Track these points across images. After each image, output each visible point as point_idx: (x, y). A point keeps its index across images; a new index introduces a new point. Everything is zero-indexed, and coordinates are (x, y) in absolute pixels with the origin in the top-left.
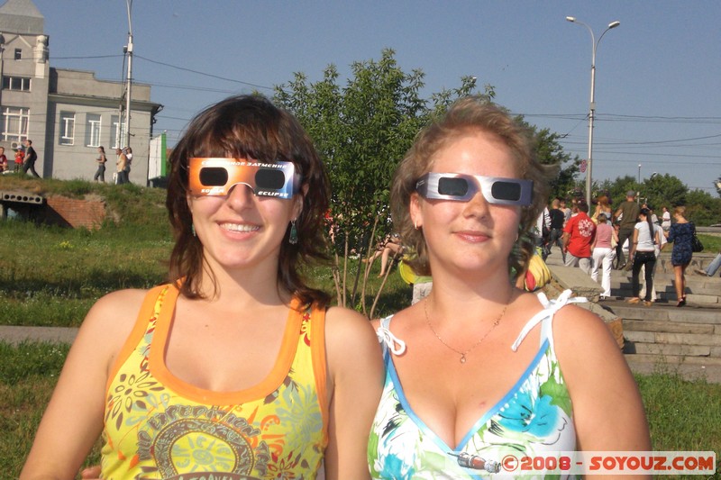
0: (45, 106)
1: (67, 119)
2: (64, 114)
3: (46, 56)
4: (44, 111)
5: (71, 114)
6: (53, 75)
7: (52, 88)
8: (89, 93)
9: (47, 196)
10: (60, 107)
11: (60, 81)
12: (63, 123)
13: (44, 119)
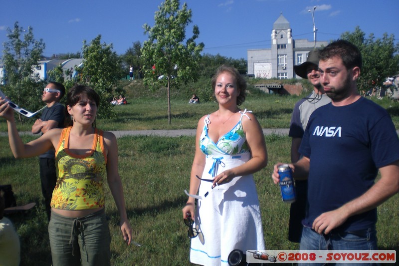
0: (292, 53)
1: (300, 57)
2: (298, 55)
3: (291, 36)
4: (292, 55)
5: (301, 55)
6: (294, 42)
7: (294, 47)
8: (306, 47)
9: (283, 85)
10: (297, 53)
11: (296, 44)
12: (298, 58)
13: (292, 57)
